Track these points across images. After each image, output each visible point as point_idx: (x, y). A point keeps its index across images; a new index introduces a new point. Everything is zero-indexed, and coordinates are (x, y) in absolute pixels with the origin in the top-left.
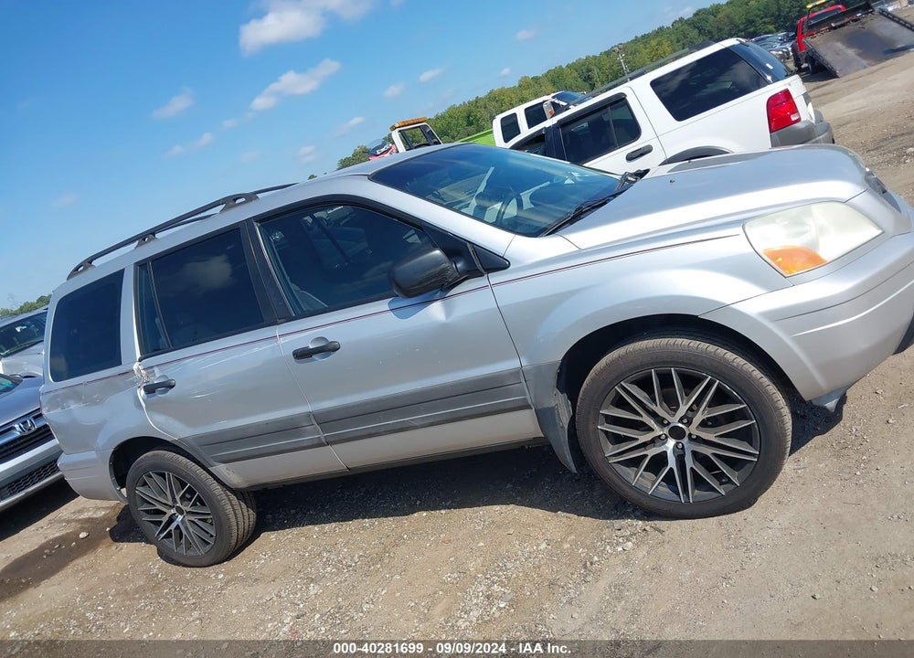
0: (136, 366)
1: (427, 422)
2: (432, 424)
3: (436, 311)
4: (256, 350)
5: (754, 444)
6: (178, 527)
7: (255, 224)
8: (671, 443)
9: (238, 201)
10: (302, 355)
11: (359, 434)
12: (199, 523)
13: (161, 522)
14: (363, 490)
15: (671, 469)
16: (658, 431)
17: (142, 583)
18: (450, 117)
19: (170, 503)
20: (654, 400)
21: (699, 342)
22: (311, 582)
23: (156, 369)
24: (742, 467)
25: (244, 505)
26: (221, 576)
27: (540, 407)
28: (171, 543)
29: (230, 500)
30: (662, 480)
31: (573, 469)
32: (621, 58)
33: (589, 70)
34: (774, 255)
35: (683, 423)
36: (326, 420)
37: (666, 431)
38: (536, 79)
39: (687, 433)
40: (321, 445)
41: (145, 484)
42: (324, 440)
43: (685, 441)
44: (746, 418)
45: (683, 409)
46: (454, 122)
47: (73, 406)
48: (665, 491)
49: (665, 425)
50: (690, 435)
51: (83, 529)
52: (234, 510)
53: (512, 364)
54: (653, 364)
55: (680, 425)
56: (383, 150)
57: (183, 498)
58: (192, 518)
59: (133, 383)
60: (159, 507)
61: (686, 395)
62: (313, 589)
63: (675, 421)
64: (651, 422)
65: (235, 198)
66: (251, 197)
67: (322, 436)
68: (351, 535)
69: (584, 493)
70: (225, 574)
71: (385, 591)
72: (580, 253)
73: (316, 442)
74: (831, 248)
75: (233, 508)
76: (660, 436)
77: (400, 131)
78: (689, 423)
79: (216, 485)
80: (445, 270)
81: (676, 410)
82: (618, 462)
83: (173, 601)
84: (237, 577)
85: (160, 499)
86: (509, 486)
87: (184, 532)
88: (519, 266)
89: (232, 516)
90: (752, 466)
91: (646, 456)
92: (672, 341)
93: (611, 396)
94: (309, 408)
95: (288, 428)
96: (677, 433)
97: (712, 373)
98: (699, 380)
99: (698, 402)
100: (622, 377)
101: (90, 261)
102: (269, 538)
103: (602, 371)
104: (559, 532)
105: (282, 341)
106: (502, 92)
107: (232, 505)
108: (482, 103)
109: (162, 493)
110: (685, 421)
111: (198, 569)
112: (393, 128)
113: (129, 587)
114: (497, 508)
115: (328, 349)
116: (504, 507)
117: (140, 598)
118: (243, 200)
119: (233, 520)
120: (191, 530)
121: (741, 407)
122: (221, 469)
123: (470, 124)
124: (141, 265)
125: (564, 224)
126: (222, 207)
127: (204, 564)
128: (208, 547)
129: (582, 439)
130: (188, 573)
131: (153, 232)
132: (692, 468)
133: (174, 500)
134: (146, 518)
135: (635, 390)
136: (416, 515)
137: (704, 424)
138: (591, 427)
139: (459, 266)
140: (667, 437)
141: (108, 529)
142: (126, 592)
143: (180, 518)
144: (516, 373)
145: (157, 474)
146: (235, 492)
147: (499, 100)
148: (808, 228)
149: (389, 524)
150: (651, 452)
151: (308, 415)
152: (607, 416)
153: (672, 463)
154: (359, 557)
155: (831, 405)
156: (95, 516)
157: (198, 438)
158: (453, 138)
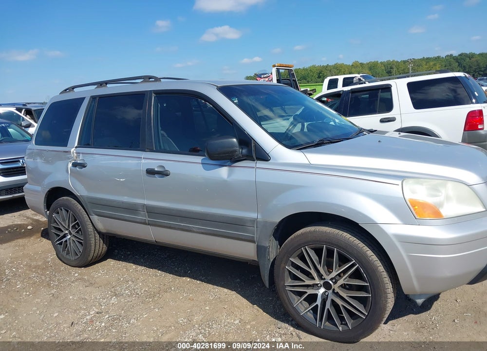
0: (73, 150)
1: (200, 231)
2: (202, 233)
3: (223, 172)
4: (130, 161)
5: (366, 308)
6: (66, 241)
7: (153, 94)
8: (322, 290)
9: (150, 80)
10: (151, 172)
11: (166, 225)
12: (77, 243)
13: (60, 235)
14: (168, 254)
15: (317, 305)
16: (317, 281)
17: (40, 263)
18: (311, 71)
19: (67, 227)
20: (320, 263)
21: (355, 239)
22: (115, 295)
23: (81, 155)
24: (356, 319)
25: (102, 241)
26: (76, 275)
27: (259, 244)
28: (61, 248)
29: (95, 236)
30: (311, 309)
31: (267, 285)
32: (410, 66)
33: (391, 68)
34: (414, 203)
35: (332, 281)
36: (152, 211)
37: (322, 282)
38: (362, 64)
39: (333, 288)
40: (145, 223)
41: (58, 213)
42: (147, 222)
43: (331, 291)
44: (367, 292)
45: (334, 274)
46: (311, 74)
47: (39, 160)
48: (310, 315)
49: (322, 279)
50: (334, 290)
51: (31, 224)
52: (95, 242)
53: (253, 215)
54: (326, 243)
55: (331, 282)
56: (265, 76)
57: (73, 227)
58: (74, 239)
59: (69, 158)
60: (61, 227)
61: (339, 266)
62: (114, 300)
63: (328, 278)
64: (315, 275)
65: (150, 77)
66: (157, 79)
67: (148, 219)
68: (148, 277)
69: (272, 300)
70: (79, 274)
71: (146, 316)
72: (310, 166)
73: (143, 221)
74: (448, 210)
75: (95, 241)
76: (317, 284)
77: (277, 69)
78: (335, 283)
79: (90, 226)
80: (235, 151)
81: (330, 273)
82: (291, 291)
83: (48, 279)
84: (83, 279)
85: (62, 223)
86: (238, 280)
87: (68, 245)
88: (276, 162)
89: (93, 245)
90: (361, 321)
91: (306, 292)
92: (341, 232)
93: (298, 252)
94: (146, 202)
95: (132, 209)
96: (327, 286)
97: (356, 259)
98: (348, 261)
99: (345, 272)
100: (307, 243)
101: (73, 88)
102: (111, 262)
103: (298, 236)
104: (249, 317)
105: (143, 161)
106: (342, 66)
107: (95, 239)
108: (329, 69)
109: (64, 220)
110: (334, 281)
111: (69, 267)
112: (274, 66)
113: (33, 264)
114: (226, 290)
115: (164, 174)
116: (230, 291)
117: (34, 272)
118: (154, 80)
119: (93, 247)
120: (72, 245)
121: (366, 284)
122: (95, 218)
123: (319, 77)
124: (93, 98)
125: (309, 147)
126: (142, 80)
127: (72, 265)
128: (77, 257)
129: (275, 271)
130: (63, 267)
131: (106, 83)
132: (328, 309)
133: (69, 226)
134: (54, 231)
135: (312, 254)
136: (184, 278)
137: (343, 286)
138: (283, 265)
139: (244, 151)
140: (321, 286)
141: (42, 229)
142: (30, 266)
143: (69, 237)
144: (254, 221)
145: (66, 210)
146: (99, 233)
147: (338, 69)
148: (440, 194)
149: (170, 277)
150: (310, 291)
151: (144, 205)
152: (293, 263)
153: (319, 302)
154: (144, 291)
155: (420, 301)
156: (41, 220)
157: (88, 198)
158: (308, 82)
